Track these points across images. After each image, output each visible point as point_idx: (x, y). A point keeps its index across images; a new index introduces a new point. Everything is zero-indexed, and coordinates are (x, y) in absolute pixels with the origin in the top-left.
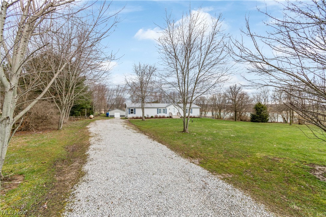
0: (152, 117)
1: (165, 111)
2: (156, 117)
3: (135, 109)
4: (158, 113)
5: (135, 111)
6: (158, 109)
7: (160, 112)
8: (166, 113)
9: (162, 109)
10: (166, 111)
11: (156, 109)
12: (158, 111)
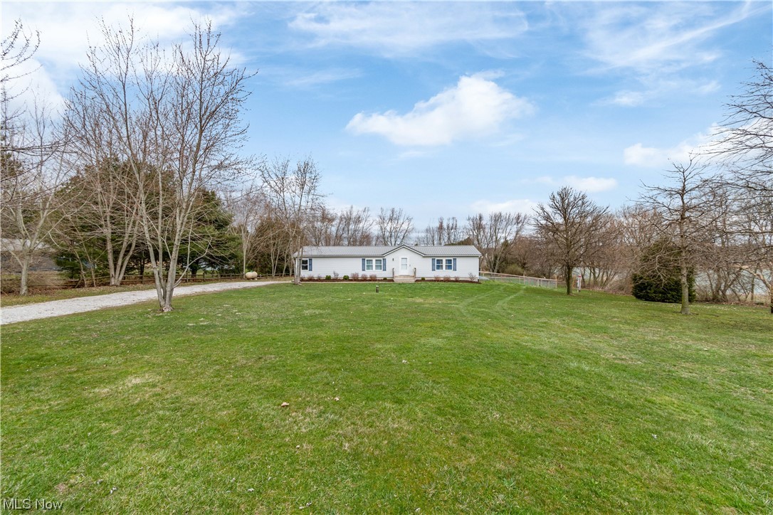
0: (346, 278)
1: (382, 264)
2: (355, 279)
3: (310, 260)
4: (364, 270)
5: (311, 265)
6: (363, 260)
7: (370, 267)
8: (385, 270)
9: (374, 260)
10: (385, 265)
11: (361, 259)
12: (363, 264)
